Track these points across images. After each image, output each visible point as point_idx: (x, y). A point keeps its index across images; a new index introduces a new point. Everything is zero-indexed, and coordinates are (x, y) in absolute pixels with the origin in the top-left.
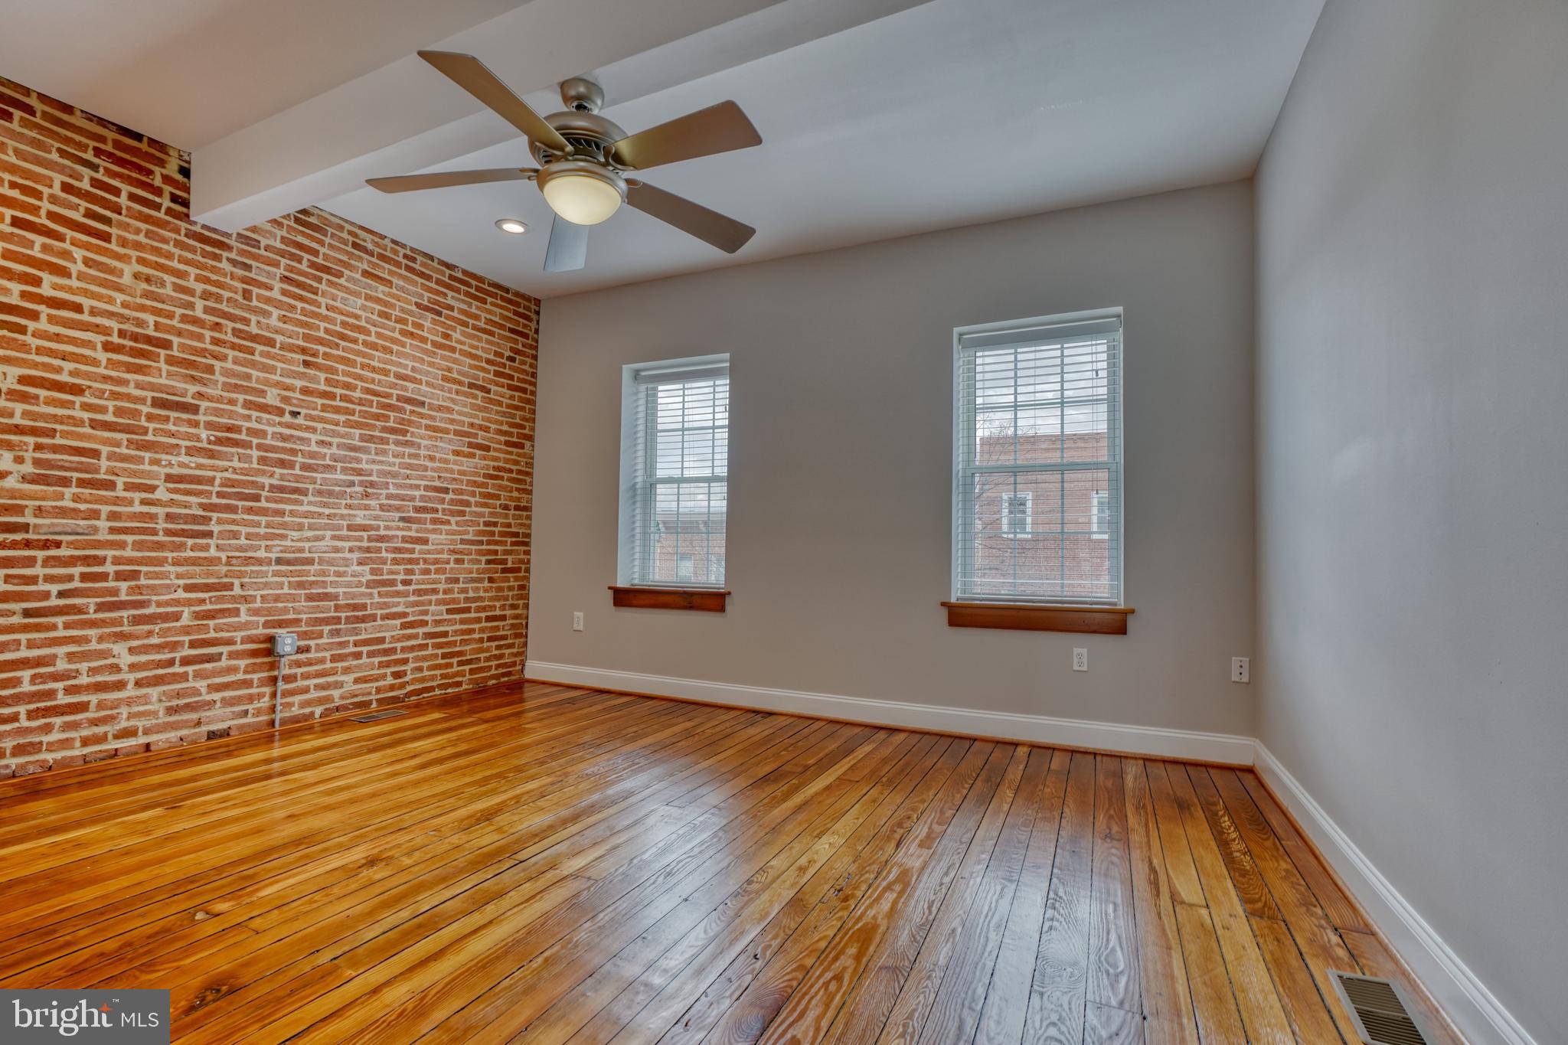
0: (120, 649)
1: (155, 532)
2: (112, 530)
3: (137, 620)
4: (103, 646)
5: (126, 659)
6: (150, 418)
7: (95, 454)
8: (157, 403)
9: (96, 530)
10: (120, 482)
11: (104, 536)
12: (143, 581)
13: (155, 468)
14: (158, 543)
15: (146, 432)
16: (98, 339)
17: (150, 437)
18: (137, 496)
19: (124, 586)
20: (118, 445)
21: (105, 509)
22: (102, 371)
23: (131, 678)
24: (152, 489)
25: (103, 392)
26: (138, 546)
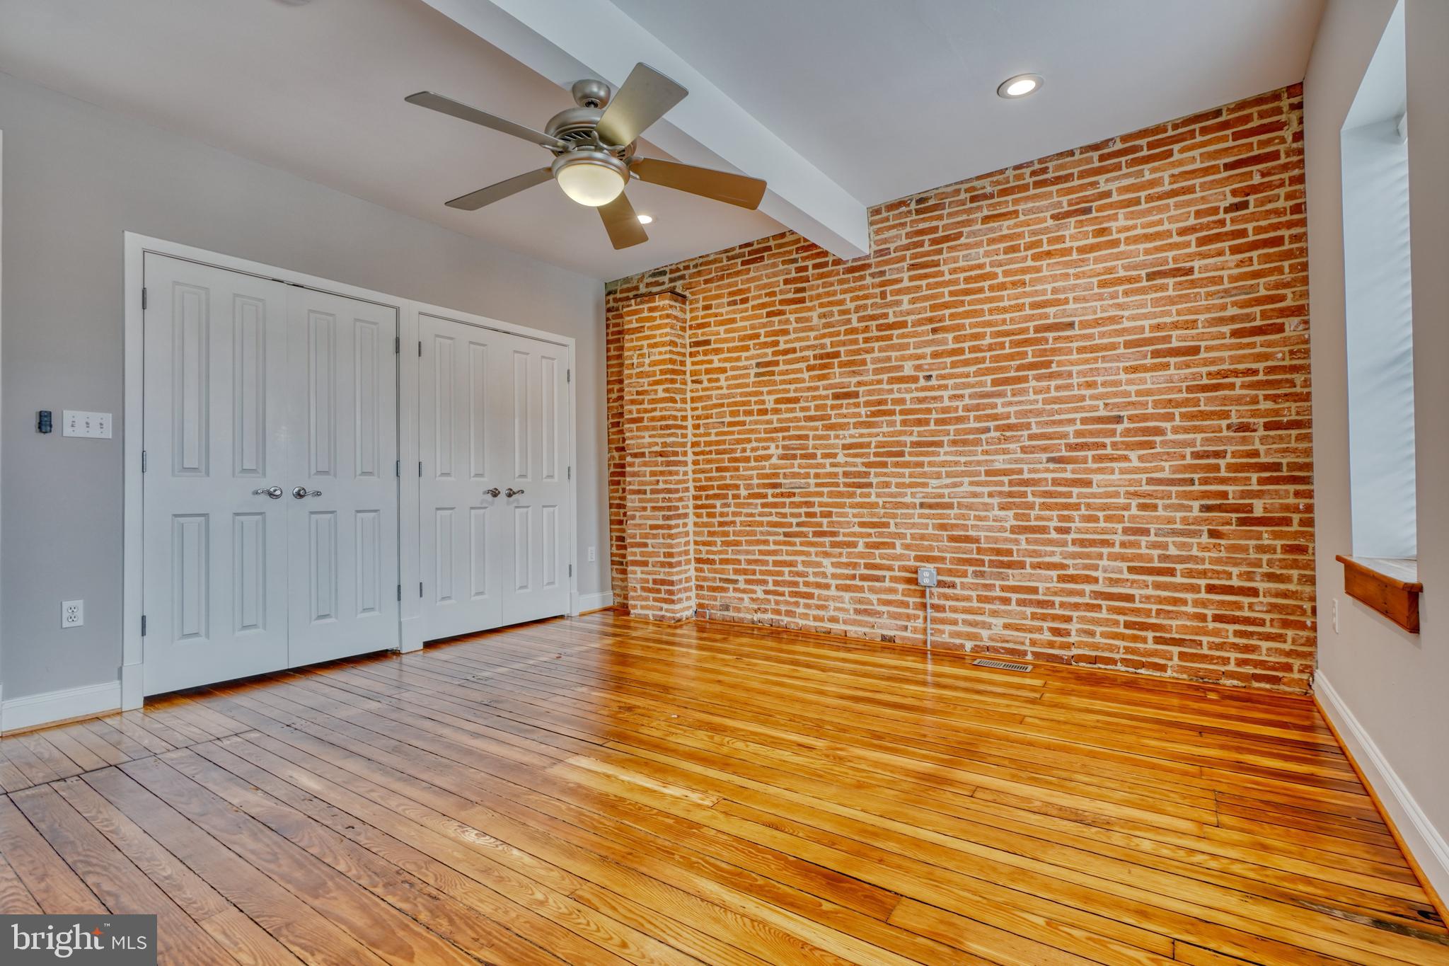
0: (826, 562)
1: (837, 485)
2: (817, 485)
3: (834, 545)
4: (818, 559)
5: (830, 570)
6: (833, 407)
7: (806, 437)
8: (837, 396)
9: (808, 485)
10: (819, 453)
11: (813, 489)
12: (835, 519)
13: (837, 441)
14: (839, 492)
15: (830, 417)
16: (803, 365)
17: (833, 421)
18: (828, 461)
19: (825, 521)
20: (817, 429)
21: (812, 471)
22: (807, 384)
23: (833, 582)
24: (835, 456)
25: (808, 397)
26: (831, 494)
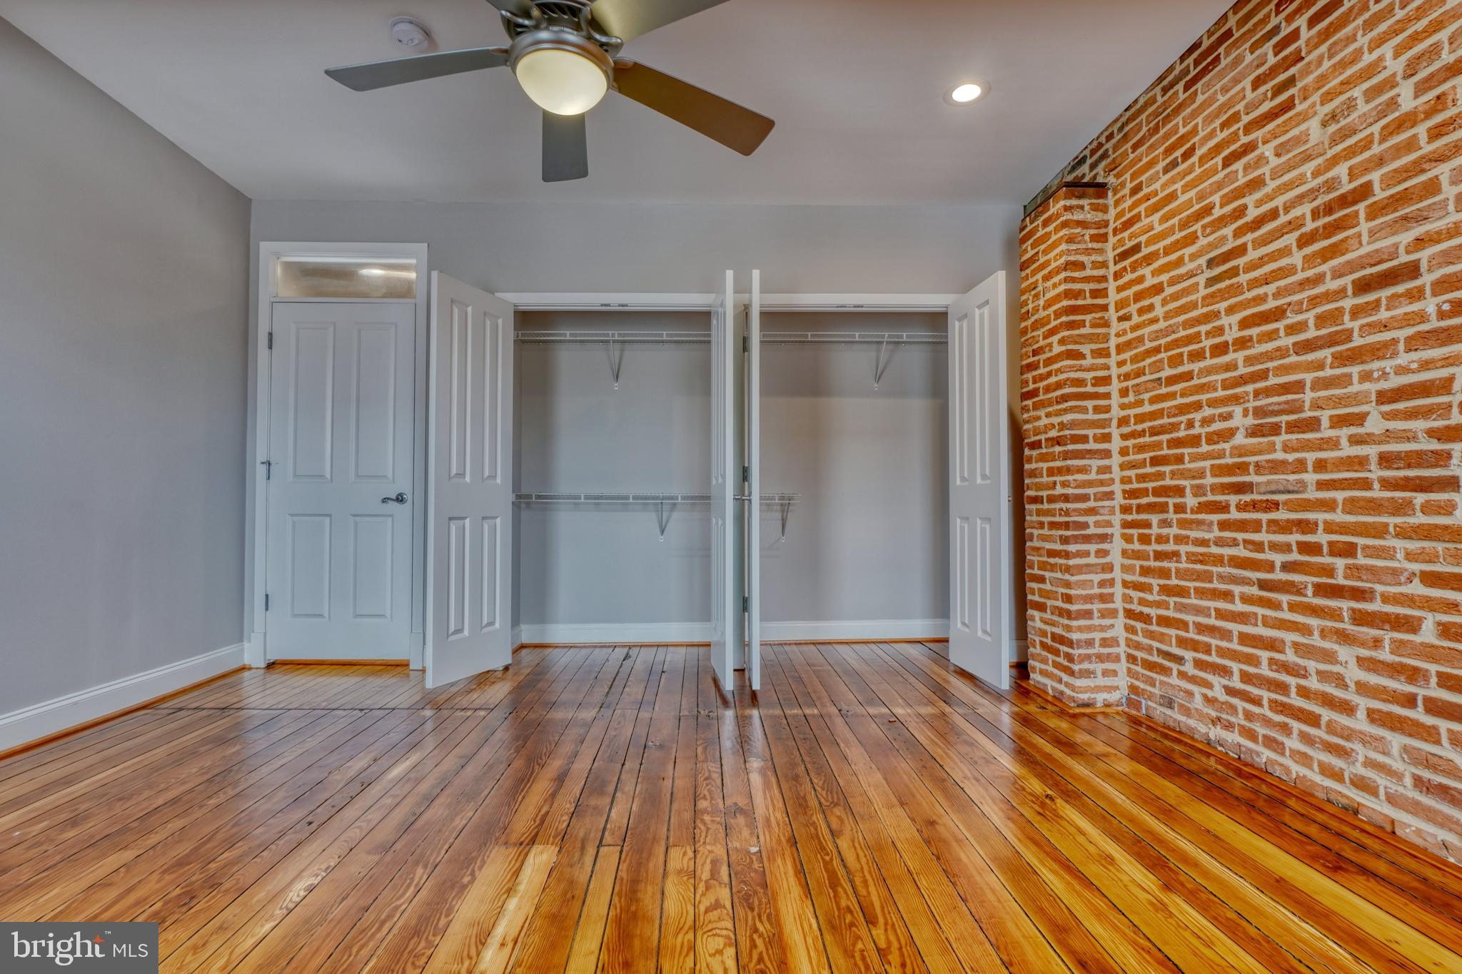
0: (1345, 653)
1: (1366, 484)
2: (1321, 485)
3: (1361, 618)
4: (1327, 645)
5: (1354, 674)
6: (1356, 313)
7: (1298, 387)
8: (1363, 286)
9: (1303, 486)
10: (1325, 416)
11: (1312, 494)
12: (1361, 560)
13: (1367, 386)
14: (1372, 500)
15: (1348, 336)
16: (1290, 239)
17: (1357, 341)
18: (1344, 433)
19: (1340, 563)
20: (1320, 366)
21: (1311, 457)
22: (1300, 276)
23: (1363, 703)
24: (1360, 419)
25: (1301, 303)
26: (1352, 506)
